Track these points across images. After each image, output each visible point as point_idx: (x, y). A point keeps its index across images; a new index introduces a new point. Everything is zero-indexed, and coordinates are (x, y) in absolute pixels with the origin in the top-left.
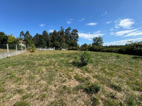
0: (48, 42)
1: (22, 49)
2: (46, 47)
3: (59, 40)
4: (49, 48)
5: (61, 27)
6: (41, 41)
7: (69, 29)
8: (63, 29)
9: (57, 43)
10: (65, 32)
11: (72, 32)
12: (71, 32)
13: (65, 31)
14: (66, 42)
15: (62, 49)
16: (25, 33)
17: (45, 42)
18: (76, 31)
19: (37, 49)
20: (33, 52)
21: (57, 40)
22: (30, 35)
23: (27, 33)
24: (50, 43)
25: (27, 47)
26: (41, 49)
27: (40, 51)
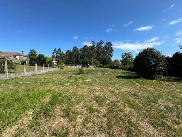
0: (77, 59)
1: (55, 67)
2: (74, 64)
3: (89, 56)
4: (77, 65)
5: (93, 41)
6: (71, 58)
7: (101, 43)
8: (94, 43)
9: (87, 59)
10: (96, 47)
11: (105, 45)
12: (103, 45)
13: (96, 45)
14: (97, 58)
15: (89, 67)
16: (57, 50)
17: (74, 59)
18: (109, 44)
19: (66, 66)
20: (62, 69)
21: (87, 56)
22: (62, 52)
23: (59, 50)
24: (79, 60)
25: (58, 65)
26: (69, 67)
27: (69, 68)
